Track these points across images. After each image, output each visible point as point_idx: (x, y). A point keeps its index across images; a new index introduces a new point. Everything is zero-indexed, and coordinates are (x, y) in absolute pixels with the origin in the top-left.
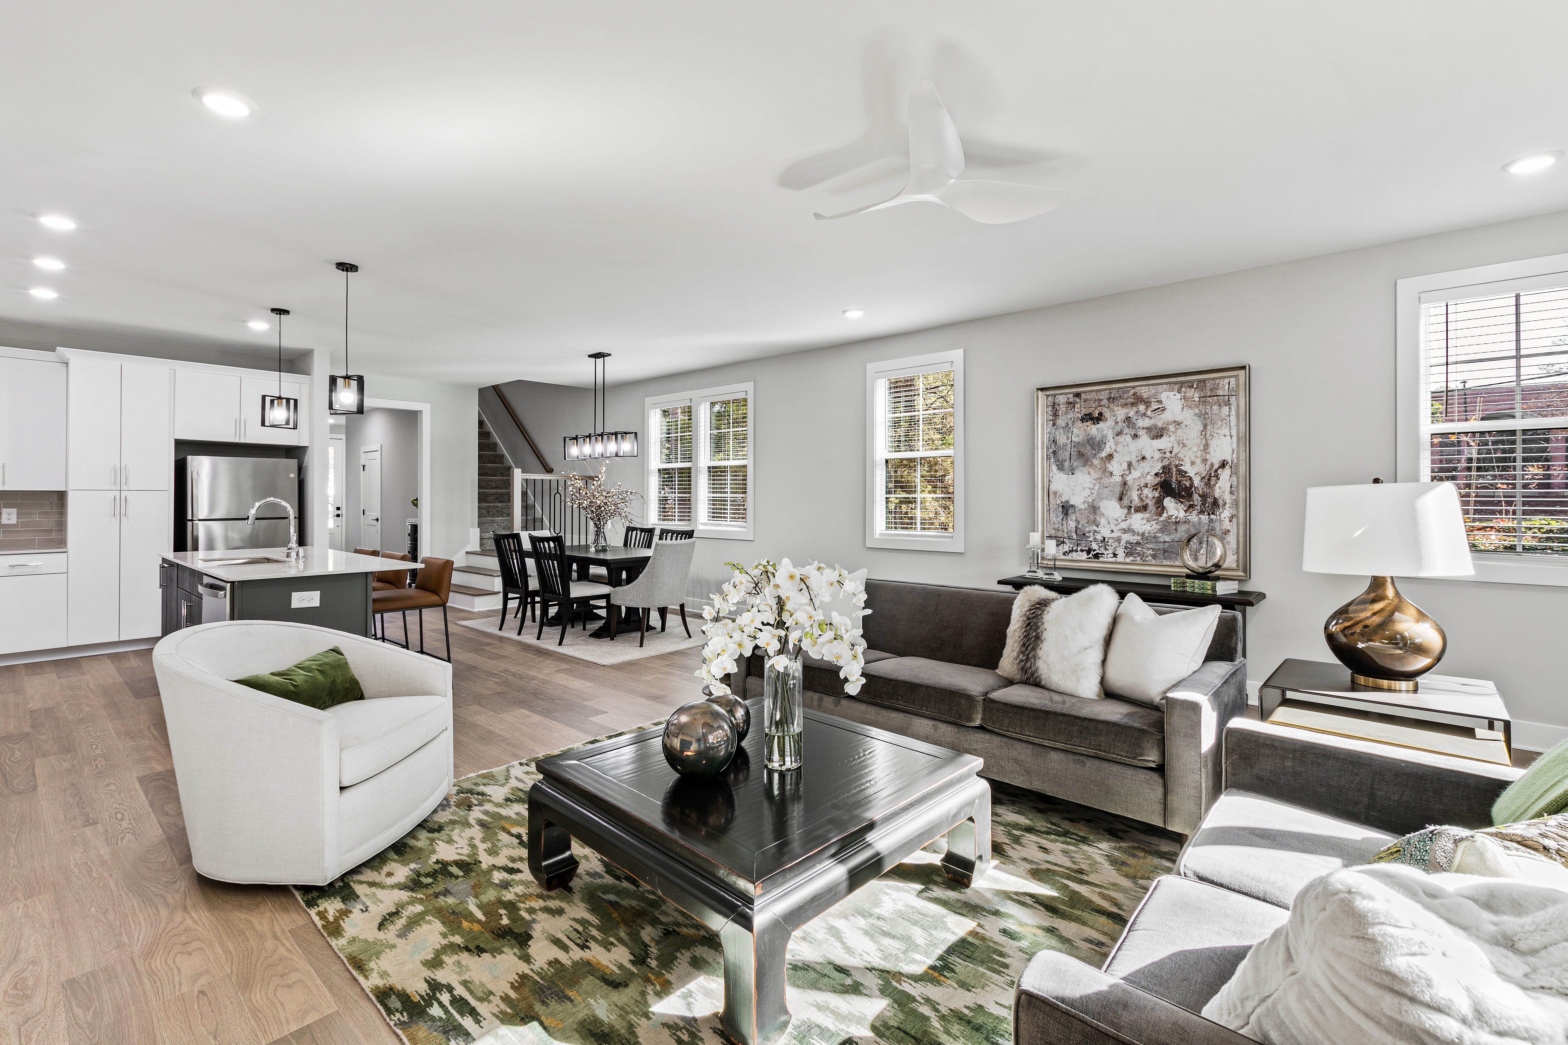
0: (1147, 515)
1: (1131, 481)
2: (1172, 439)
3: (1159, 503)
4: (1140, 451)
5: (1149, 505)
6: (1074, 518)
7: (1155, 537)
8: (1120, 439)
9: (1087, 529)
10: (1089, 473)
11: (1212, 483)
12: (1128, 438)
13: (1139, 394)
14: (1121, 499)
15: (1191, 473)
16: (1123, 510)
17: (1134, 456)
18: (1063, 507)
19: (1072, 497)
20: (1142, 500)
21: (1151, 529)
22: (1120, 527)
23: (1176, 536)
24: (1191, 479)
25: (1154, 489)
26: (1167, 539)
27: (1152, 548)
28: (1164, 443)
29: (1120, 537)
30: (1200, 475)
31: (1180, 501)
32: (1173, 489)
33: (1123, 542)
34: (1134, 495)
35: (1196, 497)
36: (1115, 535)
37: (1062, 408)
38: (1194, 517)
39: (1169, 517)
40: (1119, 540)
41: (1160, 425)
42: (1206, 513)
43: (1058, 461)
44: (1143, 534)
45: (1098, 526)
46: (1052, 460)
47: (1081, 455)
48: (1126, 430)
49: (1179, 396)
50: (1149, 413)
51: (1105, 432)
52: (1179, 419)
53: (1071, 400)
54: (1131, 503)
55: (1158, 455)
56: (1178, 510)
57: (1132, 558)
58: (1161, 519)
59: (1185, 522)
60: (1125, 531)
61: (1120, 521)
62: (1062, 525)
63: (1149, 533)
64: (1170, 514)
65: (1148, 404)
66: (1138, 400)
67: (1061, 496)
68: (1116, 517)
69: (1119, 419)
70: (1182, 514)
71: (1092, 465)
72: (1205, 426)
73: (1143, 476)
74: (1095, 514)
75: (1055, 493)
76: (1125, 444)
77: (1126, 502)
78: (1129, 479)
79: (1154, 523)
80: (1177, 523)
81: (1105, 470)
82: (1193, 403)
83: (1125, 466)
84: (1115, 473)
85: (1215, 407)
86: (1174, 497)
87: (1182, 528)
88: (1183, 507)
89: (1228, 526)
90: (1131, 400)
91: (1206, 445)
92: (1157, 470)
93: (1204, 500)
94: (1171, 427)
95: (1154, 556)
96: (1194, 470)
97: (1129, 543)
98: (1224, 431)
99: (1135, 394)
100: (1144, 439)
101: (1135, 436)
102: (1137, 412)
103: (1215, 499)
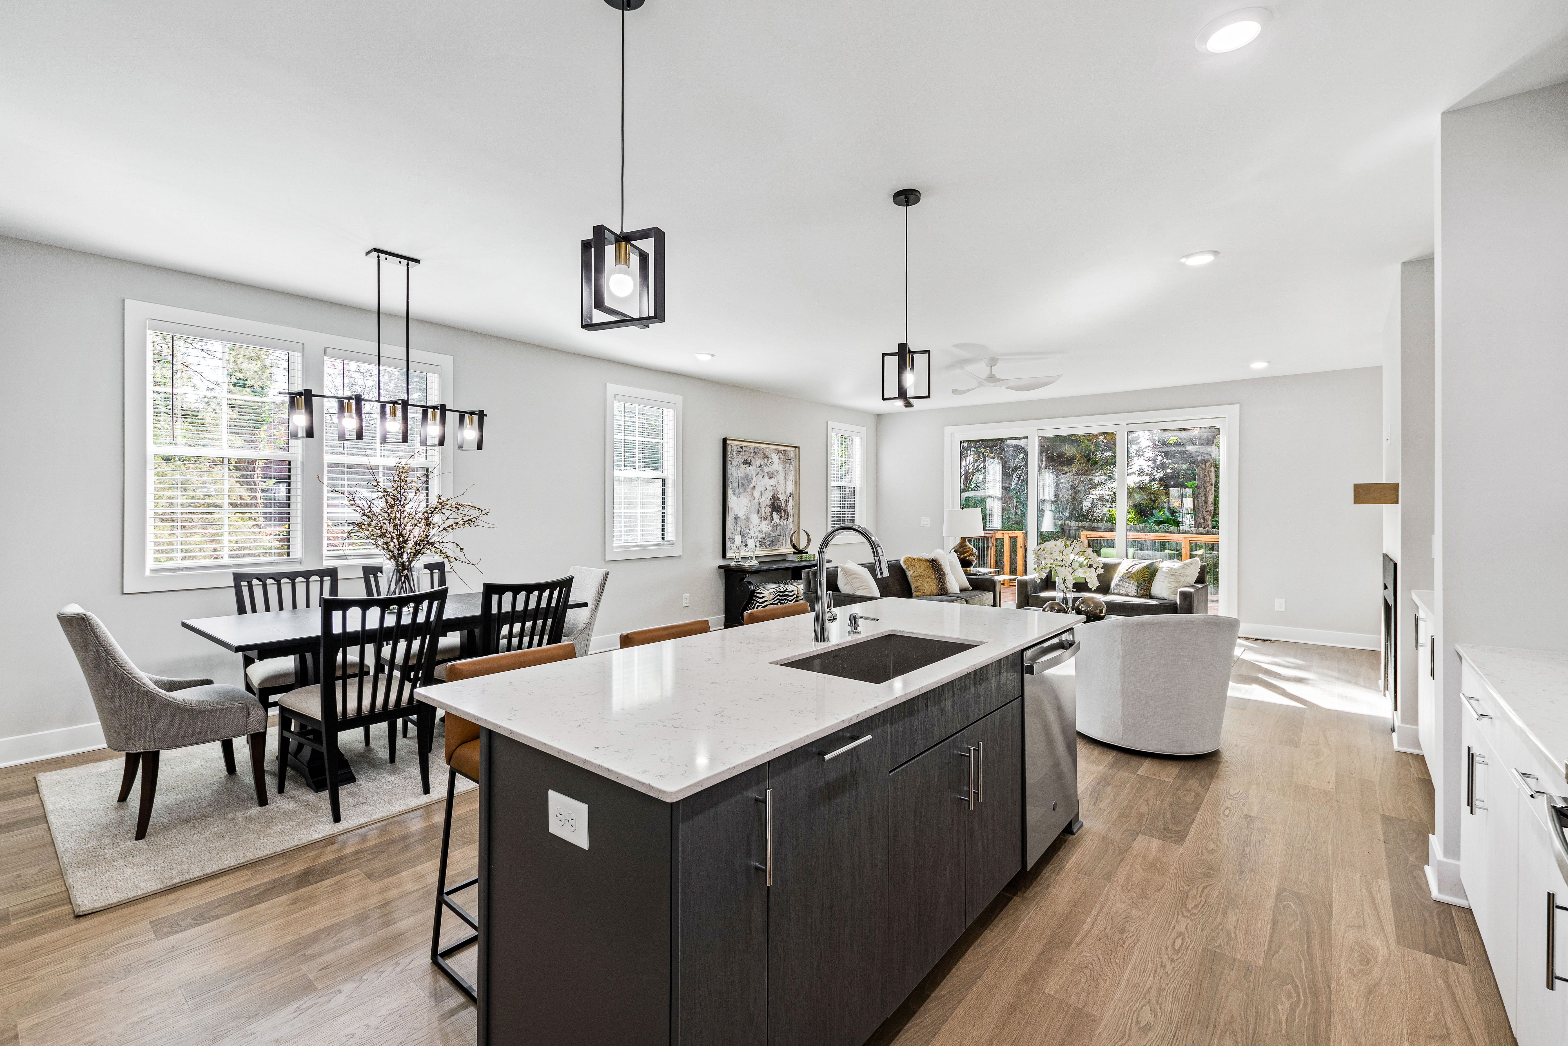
0: (767, 522)
1: (762, 503)
2: (775, 480)
3: (771, 514)
4: (765, 485)
5: (768, 516)
6: (741, 525)
7: (770, 534)
8: (758, 477)
9: (745, 532)
10: (747, 497)
11: (787, 504)
12: (761, 477)
13: (766, 453)
14: (758, 513)
15: (781, 499)
16: (759, 519)
17: (763, 488)
18: (737, 518)
19: (741, 513)
20: (766, 514)
21: (769, 530)
22: (758, 530)
23: (776, 533)
24: (781, 502)
25: (770, 508)
26: (773, 535)
27: (769, 541)
28: (772, 482)
29: (758, 536)
30: (784, 500)
31: (778, 514)
32: (776, 507)
34: (763, 510)
35: (782, 512)
36: (757, 533)
37: (735, 453)
38: (782, 523)
39: (775, 523)
41: (772, 471)
42: (786, 520)
44: (766, 533)
45: (750, 528)
46: (732, 488)
47: (744, 485)
48: (760, 473)
49: (777, 457)
50: (768, 464)
51: (753, 472)
52: (778, 469)
53: (741, 450)
54: (762, 515)
55: (771, 488)
56: (777, 519)
57: (762, 548)
58: (772, 524)
59: (779, 525)
60: (760, 531)
61: (759, 525)
62: (737, 530)
63: (768, 532)
64: (775, 521)
65: (767, 459)
66: (764, 456)
67: (736, 512)
68: (758, 523)
69: (758, 465)
70: (778, 521)
71: (747, 492)
72: (785, 474)
73: (766, 500)
74: (749, 521)
75: (733, 510)
76: (760, 481)
77: (760, 514)
78: (761, 501)
79: (770, 526)
80: (777, 526)
81: (753, 496)
82: (782, 462)
83: (760, 494)
84: (756, 497)
85: (788, 465)
86: (776, 512)
87: (779, 528)
88: (779, 517)
89: (791, 526)
90: (762, 455)
91: (786, 484)
92: (771, 496)
93: (785, 513)
94: (775, 473)
95: (769, 545)
96: (782, 497)
97: (761, 539)
98: (790, 478)
99: (763, 452)
100: (766, 479)
101: (763, 476)
102: (764, 462)
103: (788, 513)
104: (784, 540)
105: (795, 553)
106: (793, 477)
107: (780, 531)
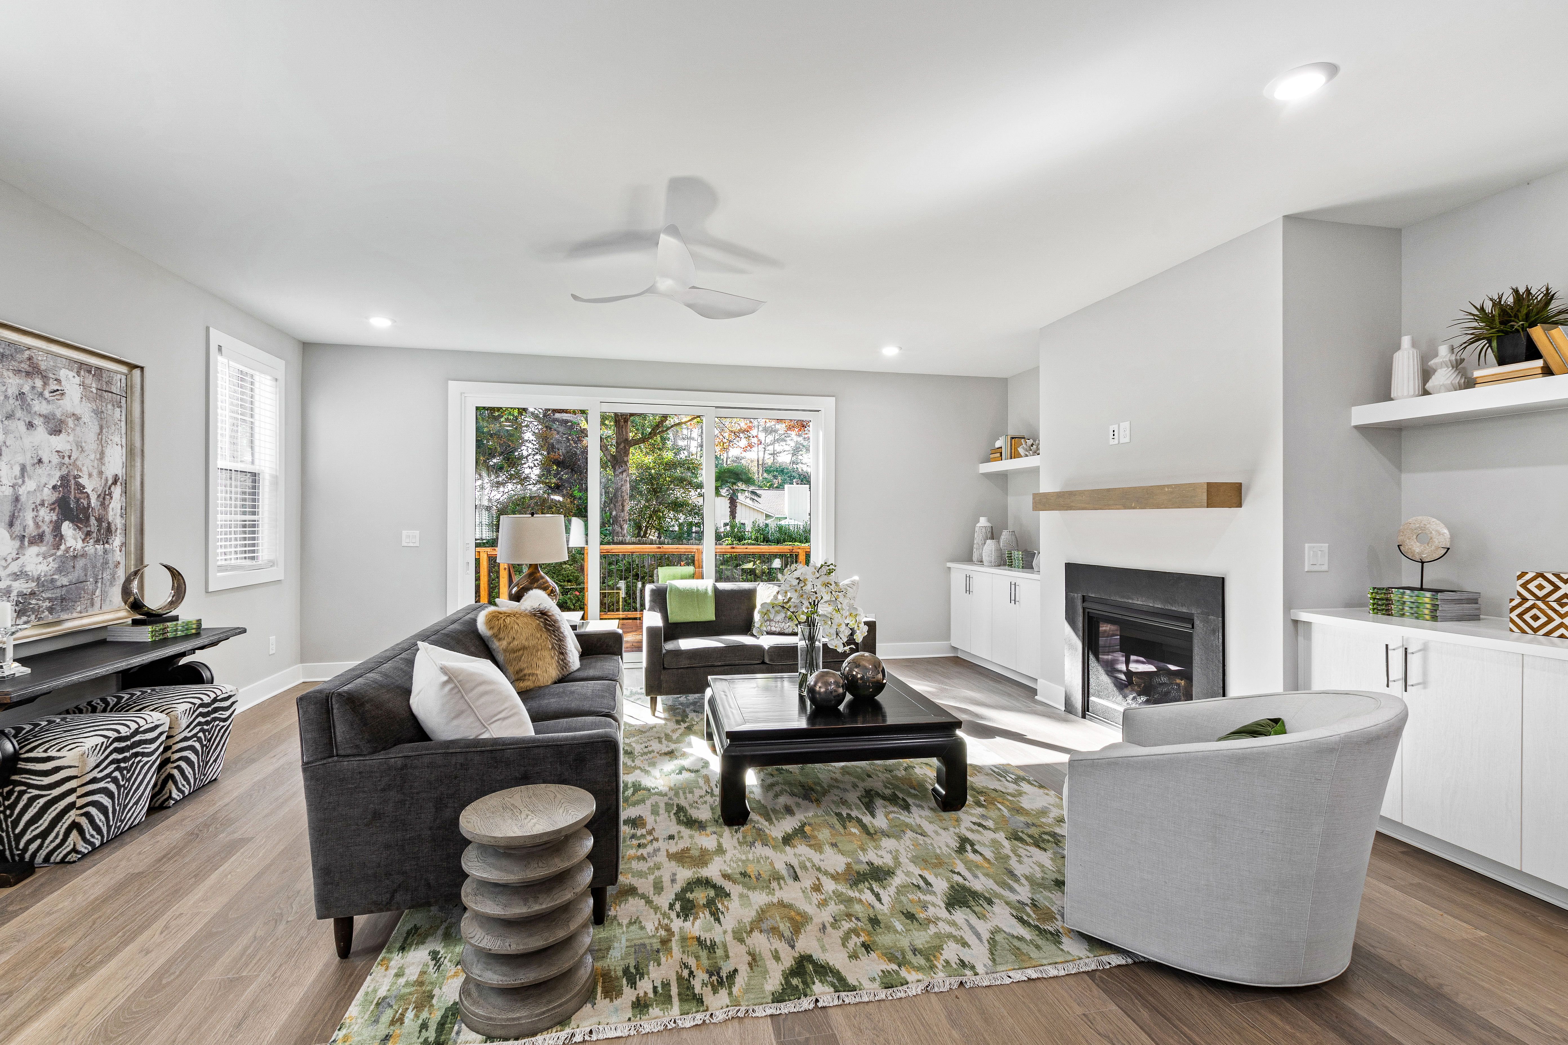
0: (43, 549)
1: (25, 496)
2: (71, 438)
3: (57, 528)
4: (36, 449)
5: (46, 533)
7: (53, 581)
8: (12, 424)
11: (107, 503)
12: (22, 426)
13: (35, 361)
14: (11, 524)
15: (88, 490)
16: (13, 542)
17: (29, 455)
20: (37, 526)
21: (47, 569)
22: (9, 570)
23: (74, 576)
24: (88, 496)
25: (51, 510)
26: (65, 581)
27: (48, 598)
28: (60, 442)
29: (10, 586)
30: (96, 492)
31: (77, 526)
32: (71, 510)
33: (14, 594)
34: (28, 517)
35: (93, 521)
38: (90, 549)
39: (67, 550)
41: (59, 415)
42: (101, 543)
44: (38, 579)
48: (19, 413)
49: (77, 380)
50: (47, 394)
52: (78, 412)
54: (24, 531)
55: (56, 459)
56: (75, 539)
57: (24, 619)
58: (59, 553)
59: (82, 556)
60: (16, 576)
61: (9, 560)
63: (45, 575)
64: (68, 545)
65: (45, 379)
66: (33, 370)
68: (4, 554)
69: (10, 392)
70: (79, 545)
72: (101, 428)
73: (39, 489)
76: (17, 435)
77: (17, 529)
78: (22, 491)
79: (51, 559)
80: (75, 557)
82: (91, 394)
83: (17, 470)
84: (4, 481)
85: (110, 406)
86: (72, 521)
87: (80, 563)
88: (80, 535)
89: (119, 556)
90: (25, 366)
91: (102, 453)
92: (55, 480)
93: (100, 526)
94: (71, 422)
95: (51, 610)
96: (91, 485)
97: (21, 594)
98: (116, 439)
99: (30, 359)
100: (41, 432)
101: (30, 425)
102: (33, 388)
103: (109, 523)
104: (98, 593)
105: (137, 623)
106: (124, 436)
107: (85, 569)
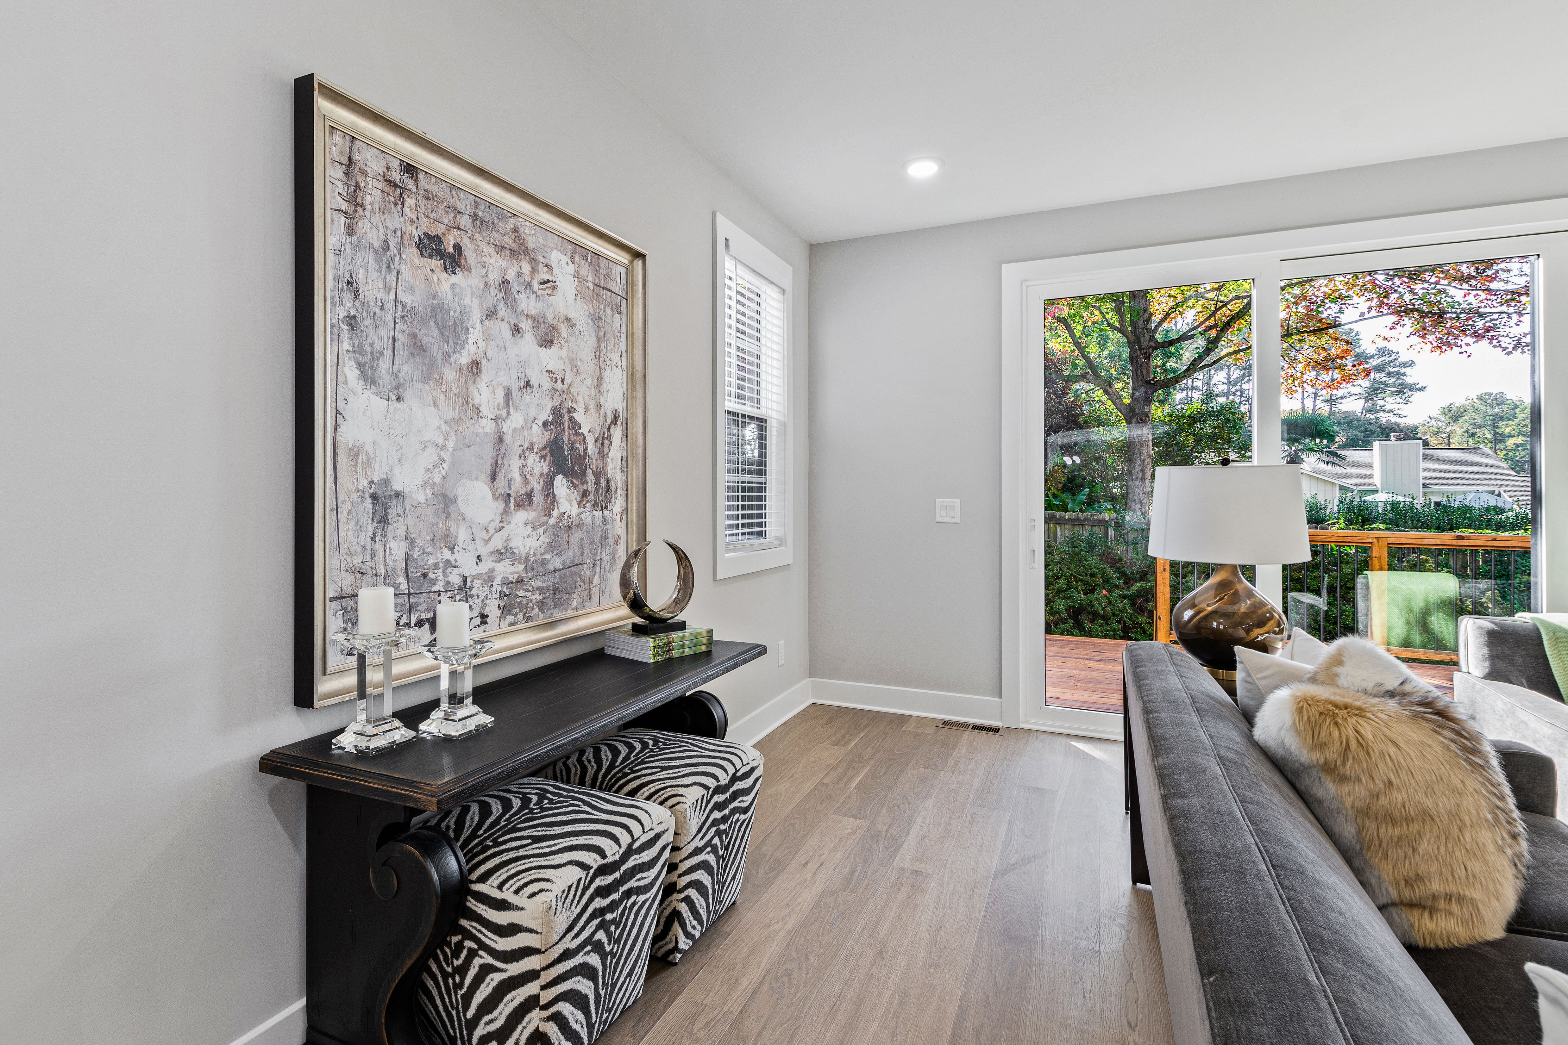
0: (532, 515)
1: (510, 435)
2: (564, 353)
3: (548, 485)
4: (523, 365)
5: (536, 492)
6: (401, 532)
7: (544, 562)
8: (494, 327)
9: (431, 561)
10: (436, 405)
11: (606, 450)
12: (505, 330)
13: (521, 234)
14: (493, 477)
15: (585, 430)
16: (496, 504)
17: (514, 375)
18: (374, 497)
19: (397, 470)
20: (525, 481)
21: (537, 544)
22: (491, 547)
23: (568, 556)
24: (584, 440)
25: (541, 457)
26: (557, 563)
27: (538, 589)
28: (551, 358)
29: (492, 570)
30: (594, 434)
31: (572, 482)
32: (564, 458)
33: (498, 581)
34: (514, 467)
35: (590, 476)
36: (484, 568)
38: (587, 516)
39: (560, 518)
40: (489, 579)
41: (550, 318)
42: (600, 508)
43: (363, 352)
44: (527, 559)
45: (452, 549)
46: (346, 346)
47: (418, 347)
48: (502, 311)
49: (571, 269)
50: (536, 286)
51: (467, 301)
52: (572, 315)
53: (396, 176)
54: (510, 487)
55: (547, 384)
56: (570, 501)
57: (510, 618)
58: (552, 521)
59: (578, 526)
60: (501, 555)
61: (492, 531)
62: (373, 555)
63: (535, 555)
64: (562, 510)
65: (533, 262)
66: (519, 249)
67: (368, 464)
68: (485, 521)
69: (491, 278)
70: (575, 510)
71: (441, 382)
72: (599, 341)
73: (528, 425)
74: (448, 516)
75: (355, 454)
76: (501, 344)
77: (501, 483)
78: (506, 427)
79: (541, 530)
80: (569, 527)
81: (466, 401)
82: (587, 291)
83: (500, 396)
84: (485, 411)
85: (608, 311)
86: (566, 475)
87: (576, 536)
88: (576, 496)
89: (619, 528)
90: (509, 241)
91: (600, 378)
92: (545, 415)
93: (597, 483)
94: (563, 328)
95: (542, 605)
96: (588, 423)
97: (506, 582)
98: (616, 358)
99: (515, 230)
100: (529, 340)
101: (516, 330)
102: (520, 274)
103: (608, 480)
104: (596, 581)
105: (637, 630)
106: (624, 355)
107: (581, 546)
